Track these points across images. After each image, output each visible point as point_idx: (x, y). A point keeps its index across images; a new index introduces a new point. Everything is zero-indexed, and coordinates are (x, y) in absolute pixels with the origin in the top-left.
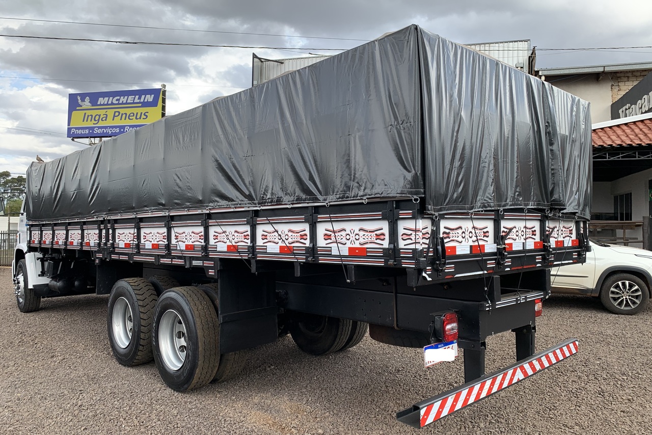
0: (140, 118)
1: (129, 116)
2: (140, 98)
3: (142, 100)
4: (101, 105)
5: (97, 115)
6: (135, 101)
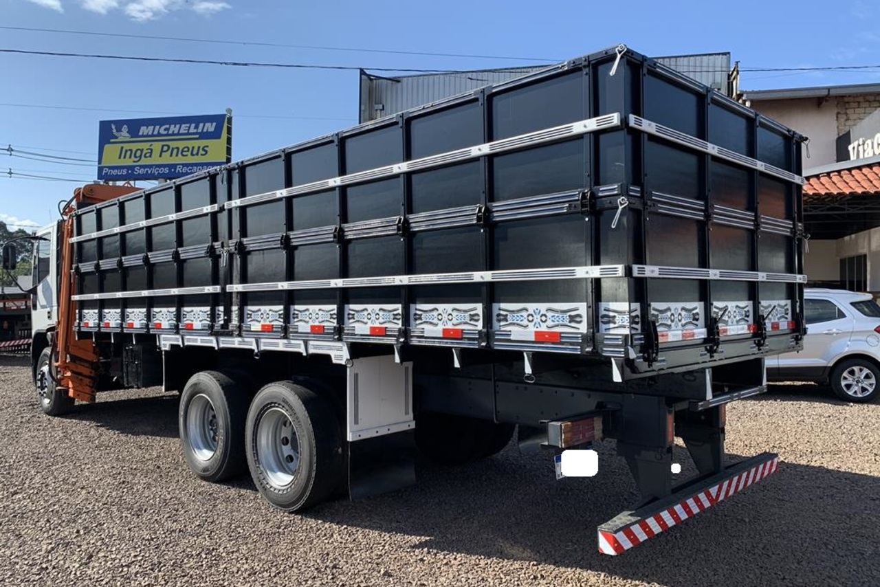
0: (197, 154)
1: (183, 151)
2: (196, 127)
3: (200, 130)
4: (143, 136)
5: (138, 150)
6: (190, 131)
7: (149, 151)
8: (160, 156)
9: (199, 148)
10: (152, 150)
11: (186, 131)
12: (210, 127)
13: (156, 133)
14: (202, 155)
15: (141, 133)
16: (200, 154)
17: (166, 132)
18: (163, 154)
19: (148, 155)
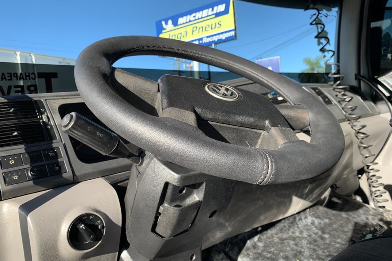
0: (215, 28)
1: (205, 28)
2: (213, 10)
3: (215, 12)
4: (181, 24)
5: (179, 34)
6: (209, 14)
7: (186, 33)
8: (192, 34)
9: (216, 23)
10: (186, 32)
11: (206, 15)
12: (222, 8)
13: (188, 21)
14: (218, 28)
15: (179, 23)
16: (216, 27)
17: (194, 19)
18: (194, 33)
19: (185, 35)
